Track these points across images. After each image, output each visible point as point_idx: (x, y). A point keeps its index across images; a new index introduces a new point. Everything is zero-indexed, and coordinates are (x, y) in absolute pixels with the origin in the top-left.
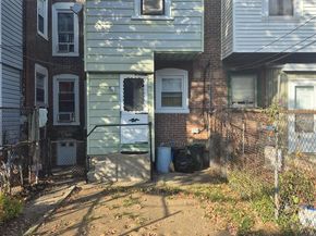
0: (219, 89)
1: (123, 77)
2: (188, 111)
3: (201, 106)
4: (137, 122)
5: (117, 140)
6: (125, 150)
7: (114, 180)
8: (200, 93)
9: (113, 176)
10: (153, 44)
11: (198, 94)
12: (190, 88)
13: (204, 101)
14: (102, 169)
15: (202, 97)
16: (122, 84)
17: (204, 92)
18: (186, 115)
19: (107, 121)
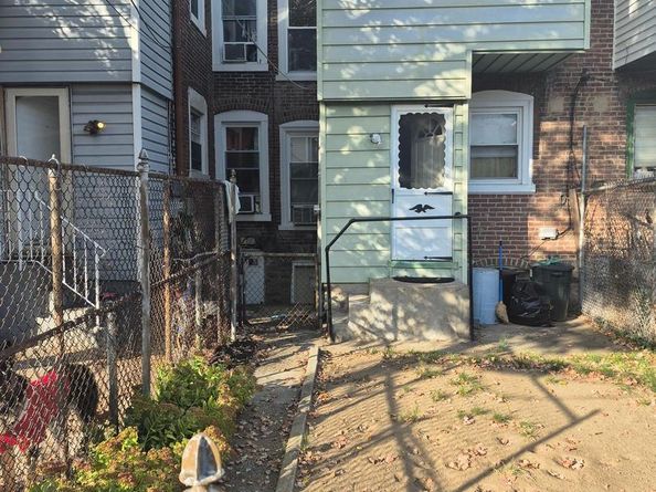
0: (607, 138)
1: (398, 112)
2: (531, 188)
3: (563, 176)
4: (429, 213)
5: (385, 252)
6: (403, 273)
7: (390, 336)
8: (562, 147)
9: (389, 329)
10: (471, 33)
11: (555, 148)
12: (538, 134)
13: (570, 166)
14: (365, 313)
15: (564, 156)
16: (396, 127)
17: (571, 145)
18: (525, 197)
19: (363, 210)
